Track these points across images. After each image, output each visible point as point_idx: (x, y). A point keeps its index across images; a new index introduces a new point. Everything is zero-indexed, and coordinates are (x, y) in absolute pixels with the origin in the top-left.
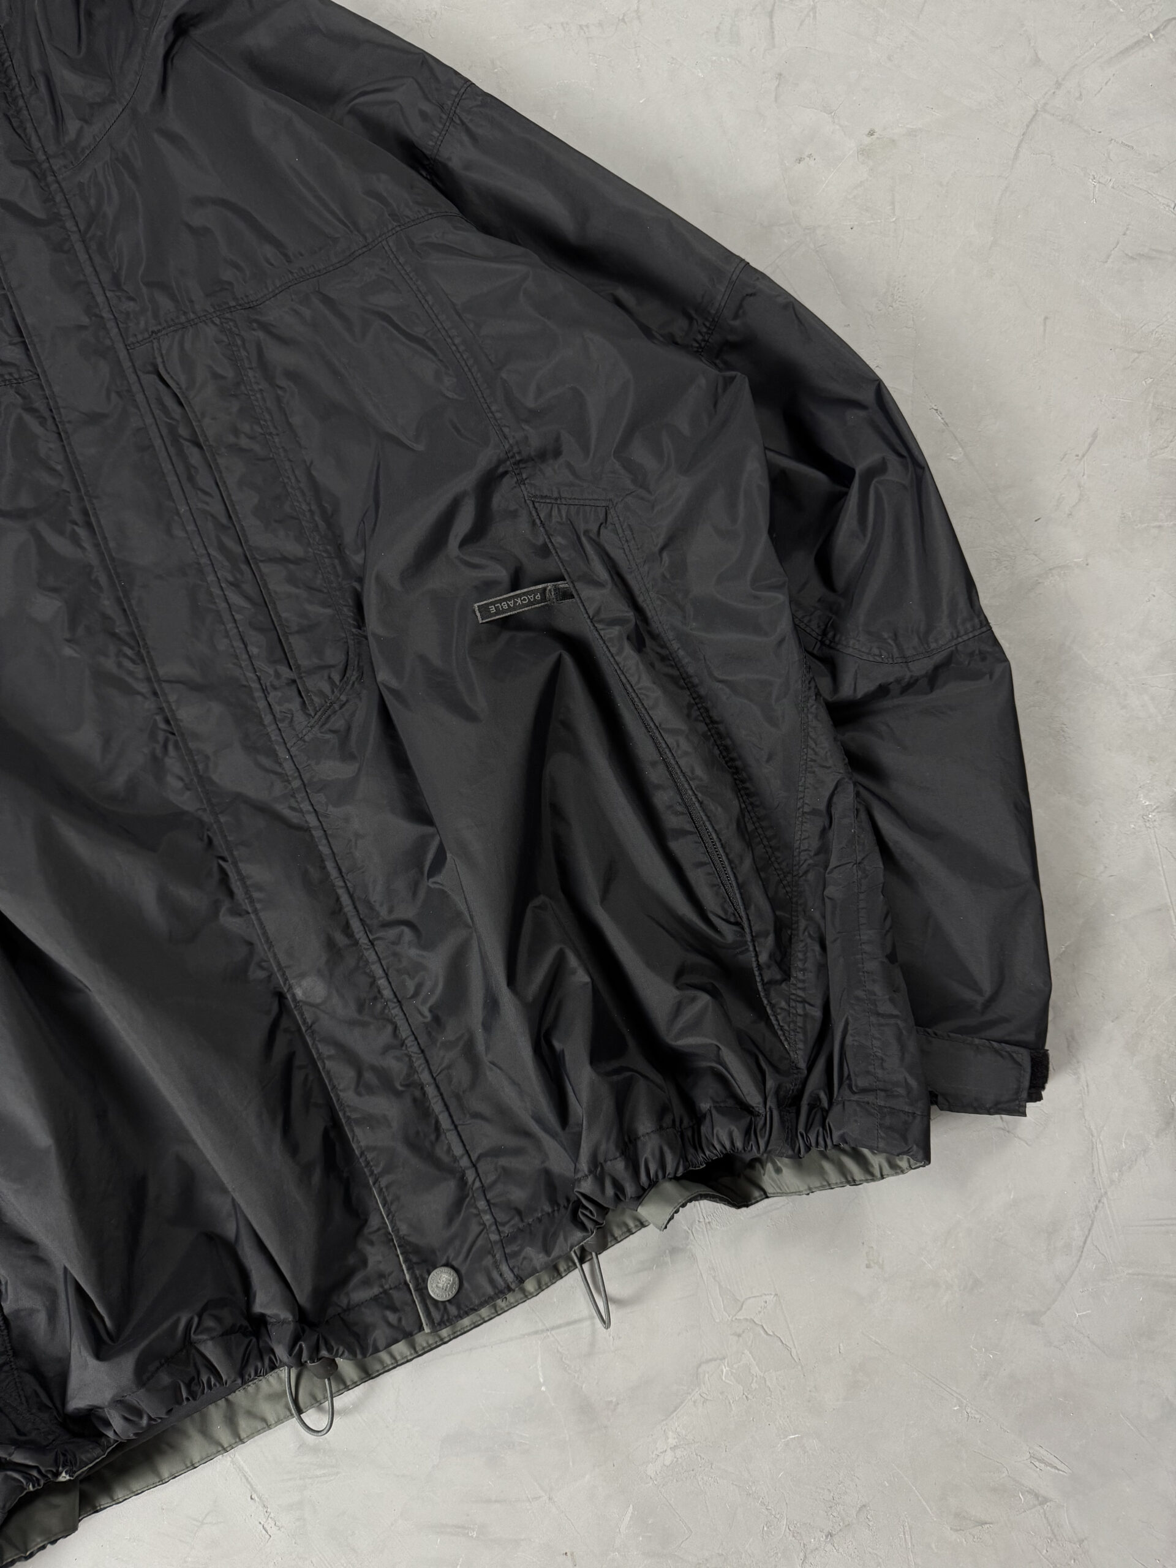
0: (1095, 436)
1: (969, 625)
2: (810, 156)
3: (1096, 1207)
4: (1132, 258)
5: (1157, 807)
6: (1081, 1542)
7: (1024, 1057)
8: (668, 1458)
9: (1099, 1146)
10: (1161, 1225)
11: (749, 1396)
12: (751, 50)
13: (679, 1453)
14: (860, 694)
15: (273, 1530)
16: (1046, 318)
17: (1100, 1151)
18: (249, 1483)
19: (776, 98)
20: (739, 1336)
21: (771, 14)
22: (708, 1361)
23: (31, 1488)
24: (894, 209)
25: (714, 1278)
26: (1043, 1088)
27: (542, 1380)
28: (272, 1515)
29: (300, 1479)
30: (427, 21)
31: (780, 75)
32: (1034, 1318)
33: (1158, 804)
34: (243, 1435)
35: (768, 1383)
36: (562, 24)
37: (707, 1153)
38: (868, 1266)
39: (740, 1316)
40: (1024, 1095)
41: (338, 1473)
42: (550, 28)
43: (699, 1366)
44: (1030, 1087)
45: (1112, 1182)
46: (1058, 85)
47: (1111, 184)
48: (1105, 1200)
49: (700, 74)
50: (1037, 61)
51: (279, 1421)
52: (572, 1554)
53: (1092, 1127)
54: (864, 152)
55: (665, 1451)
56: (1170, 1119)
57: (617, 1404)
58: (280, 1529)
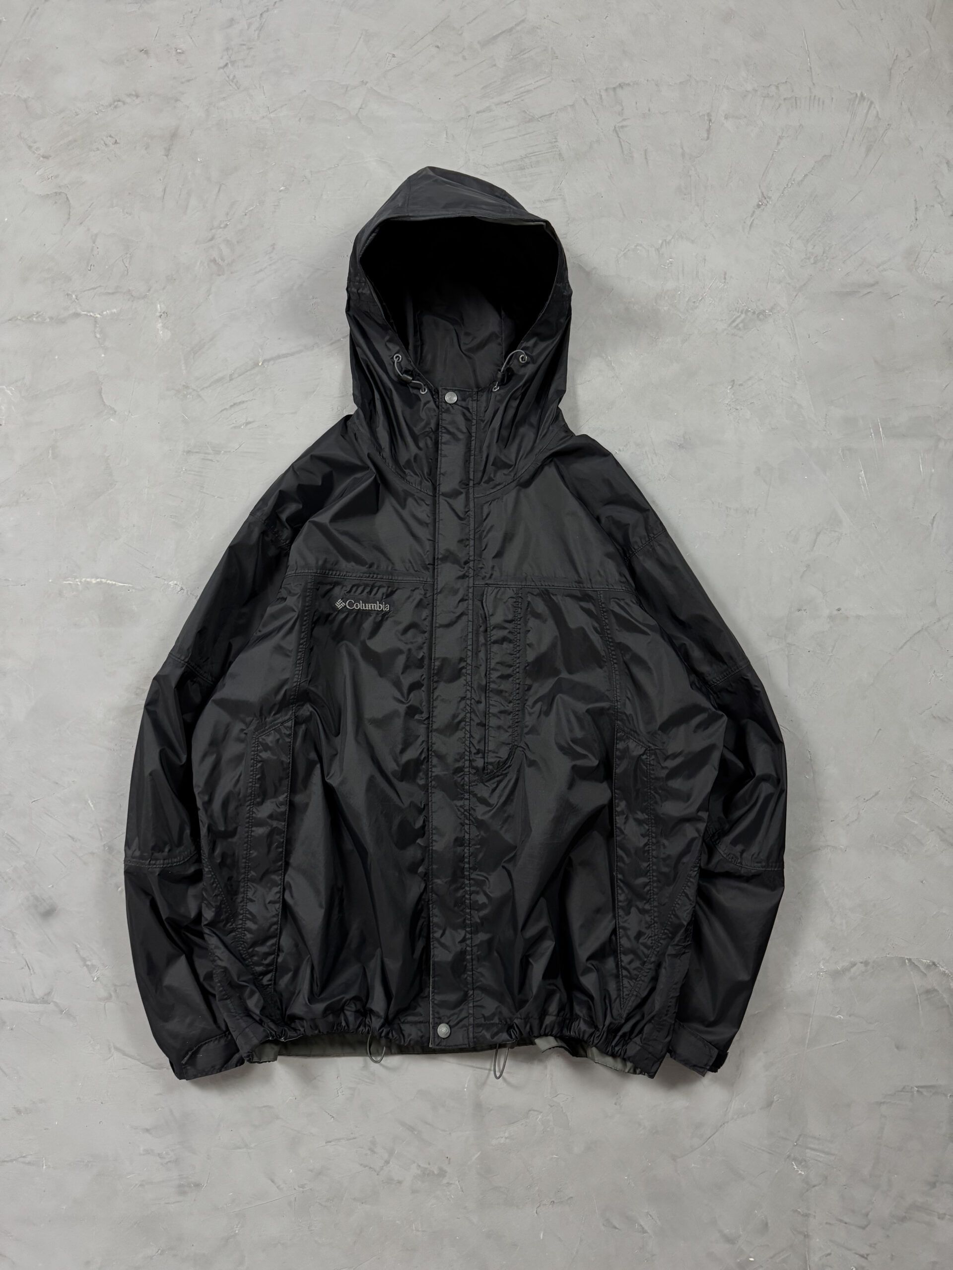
0: (877, 794)
1: (774, 864)
2: (805, 610)
3: (721, 1126)
4: (934, 717)
5: (826, 971)
6: (653, 1255)
7: (715, 1052)
8: (502, 1141)
9: (734, 1101)
11: (545, 1132)
12: (801, 548)
13: (508, 1141)
14: (717, 871)
16: (880, 730)
17: (733, 1104)
19: (802, 577)
20: (551, 1106)
21: (818, 534)
22: (534, 1110)
23: (271, 1039)
24: (833, 650)
25: (551, 1079)
26: (719, 1068)
27: (466, 1086)
31: (809, 566)
32: (674, 1158)
35: (554, 1131)
36: (719, 503)
37: (572, 1033)
38: (615, 1104)
39: (555, 1099)
40: (708, 1067)
41: (374, 1085)
43: (530, 1111)
44: (712, 1065)
45: (733, 1118)
46: (939, 620)
47: (941, 678)
48: (726, 1124)
49: (772, 552)
50: (934, 604)
52: (450, 1159)
53: (735, 1092)
54: (831, 618)
55: (502, 1137)
56: (770, 1104)
57: (492, 1110)
58: (343, 1094)
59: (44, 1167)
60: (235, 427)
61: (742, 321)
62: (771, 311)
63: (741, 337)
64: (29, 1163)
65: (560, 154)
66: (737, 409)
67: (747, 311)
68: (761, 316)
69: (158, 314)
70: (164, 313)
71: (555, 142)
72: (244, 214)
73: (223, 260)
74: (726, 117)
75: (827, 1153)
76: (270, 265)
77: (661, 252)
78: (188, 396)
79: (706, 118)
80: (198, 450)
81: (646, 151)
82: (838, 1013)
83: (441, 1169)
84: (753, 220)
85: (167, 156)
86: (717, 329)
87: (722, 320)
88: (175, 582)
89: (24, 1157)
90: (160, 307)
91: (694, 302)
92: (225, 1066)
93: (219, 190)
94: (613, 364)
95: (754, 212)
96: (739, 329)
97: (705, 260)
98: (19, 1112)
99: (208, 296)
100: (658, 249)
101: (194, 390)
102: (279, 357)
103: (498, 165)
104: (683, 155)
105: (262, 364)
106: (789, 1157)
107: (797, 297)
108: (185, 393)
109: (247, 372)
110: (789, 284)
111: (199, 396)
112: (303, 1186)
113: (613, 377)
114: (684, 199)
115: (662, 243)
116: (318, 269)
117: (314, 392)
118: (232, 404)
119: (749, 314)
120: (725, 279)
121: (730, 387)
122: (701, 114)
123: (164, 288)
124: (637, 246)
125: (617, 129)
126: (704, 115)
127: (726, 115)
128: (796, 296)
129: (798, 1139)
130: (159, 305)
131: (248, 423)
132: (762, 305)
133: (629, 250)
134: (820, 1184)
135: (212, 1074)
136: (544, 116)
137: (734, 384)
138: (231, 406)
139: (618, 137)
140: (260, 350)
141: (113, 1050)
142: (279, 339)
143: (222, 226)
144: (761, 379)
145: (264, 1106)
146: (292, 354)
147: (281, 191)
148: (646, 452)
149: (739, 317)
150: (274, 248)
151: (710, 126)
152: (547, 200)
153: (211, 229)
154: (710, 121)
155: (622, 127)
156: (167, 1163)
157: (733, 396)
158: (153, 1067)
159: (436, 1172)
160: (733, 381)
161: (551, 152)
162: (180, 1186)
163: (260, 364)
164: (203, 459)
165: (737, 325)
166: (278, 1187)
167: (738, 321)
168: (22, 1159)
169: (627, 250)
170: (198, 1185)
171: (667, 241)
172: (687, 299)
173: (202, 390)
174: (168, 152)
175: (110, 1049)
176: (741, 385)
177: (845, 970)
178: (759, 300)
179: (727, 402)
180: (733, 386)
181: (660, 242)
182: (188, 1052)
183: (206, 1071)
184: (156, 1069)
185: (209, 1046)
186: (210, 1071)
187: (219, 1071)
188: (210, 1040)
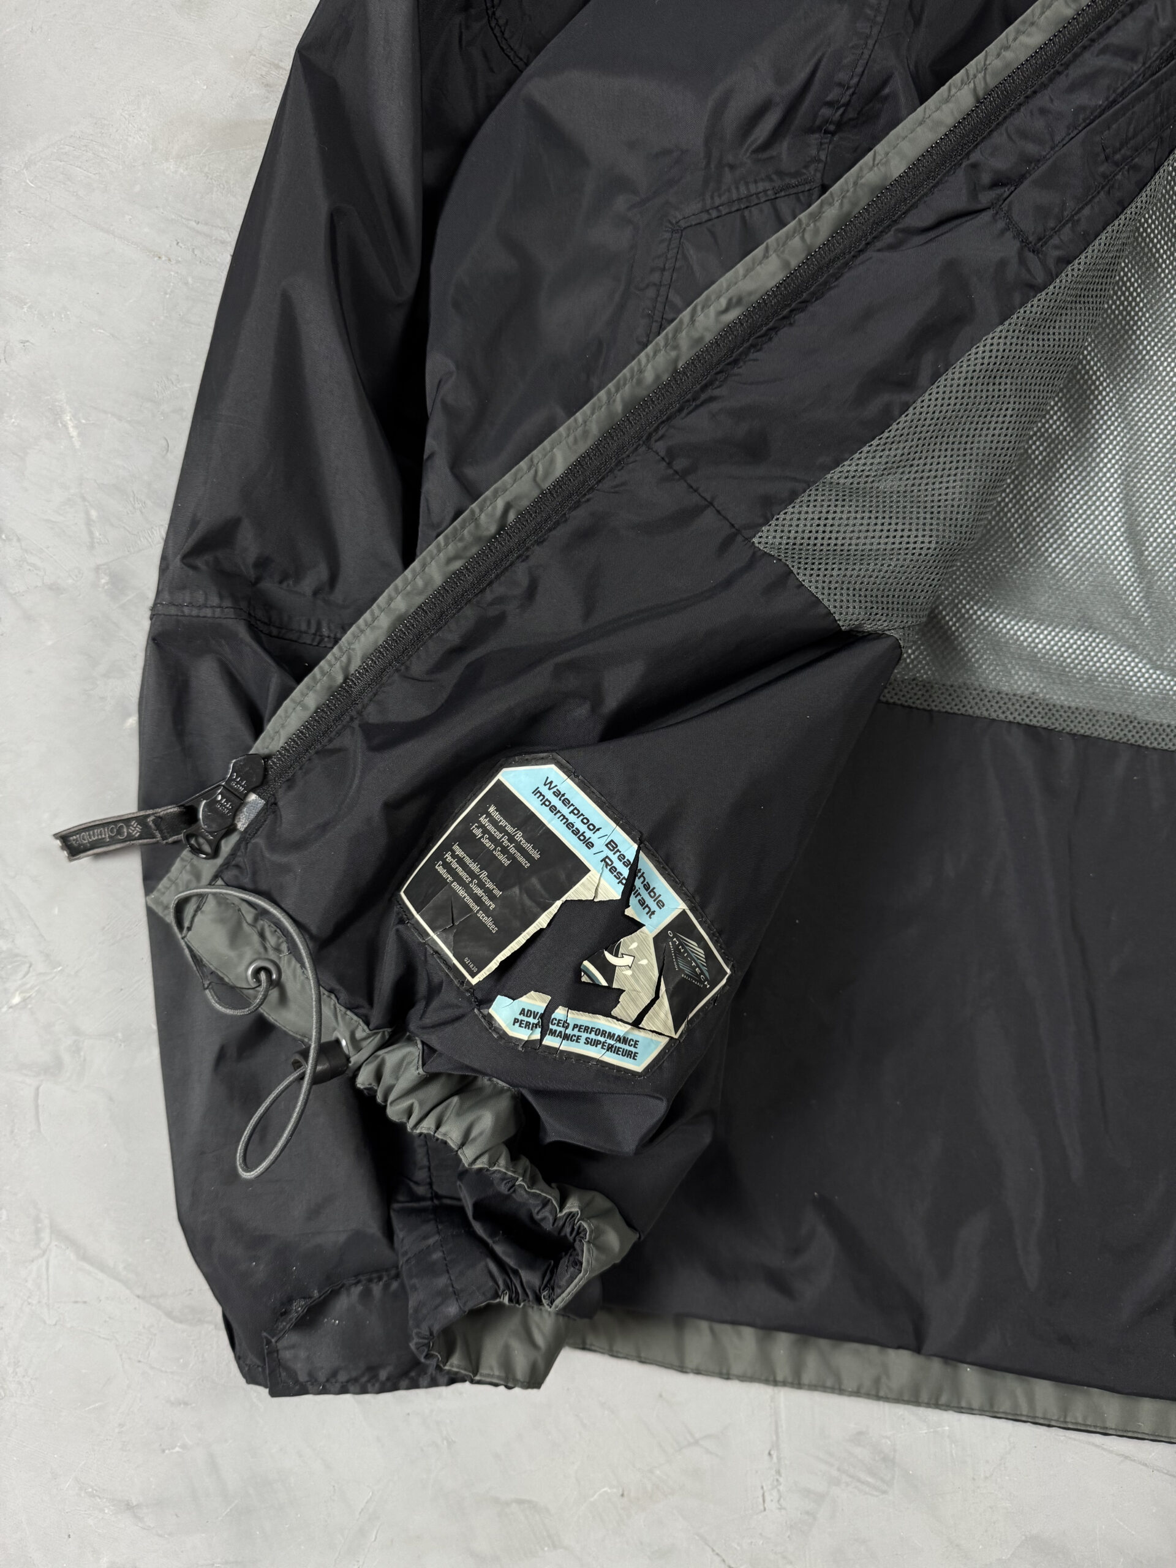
15: (771, 1505)
18: (777, 1433)
28: (781, 1488)
29: (839, 1469)
34: (806, 1379)
41: (884, 1492)
51: (857, 1393)
58: (781, 1508)
92: (413, 1374)
135: (364, 1391)
141: (46, 1235)
145: (520, 1502)
158: (169, 1314)
175: (37, 1232)
182: (290, 1300)
183: (342, 1377)
184: (181, 1322)
185: (366, 1294)
186: (355, 1380)
187: (391, 1385)
188: (375, 1275)
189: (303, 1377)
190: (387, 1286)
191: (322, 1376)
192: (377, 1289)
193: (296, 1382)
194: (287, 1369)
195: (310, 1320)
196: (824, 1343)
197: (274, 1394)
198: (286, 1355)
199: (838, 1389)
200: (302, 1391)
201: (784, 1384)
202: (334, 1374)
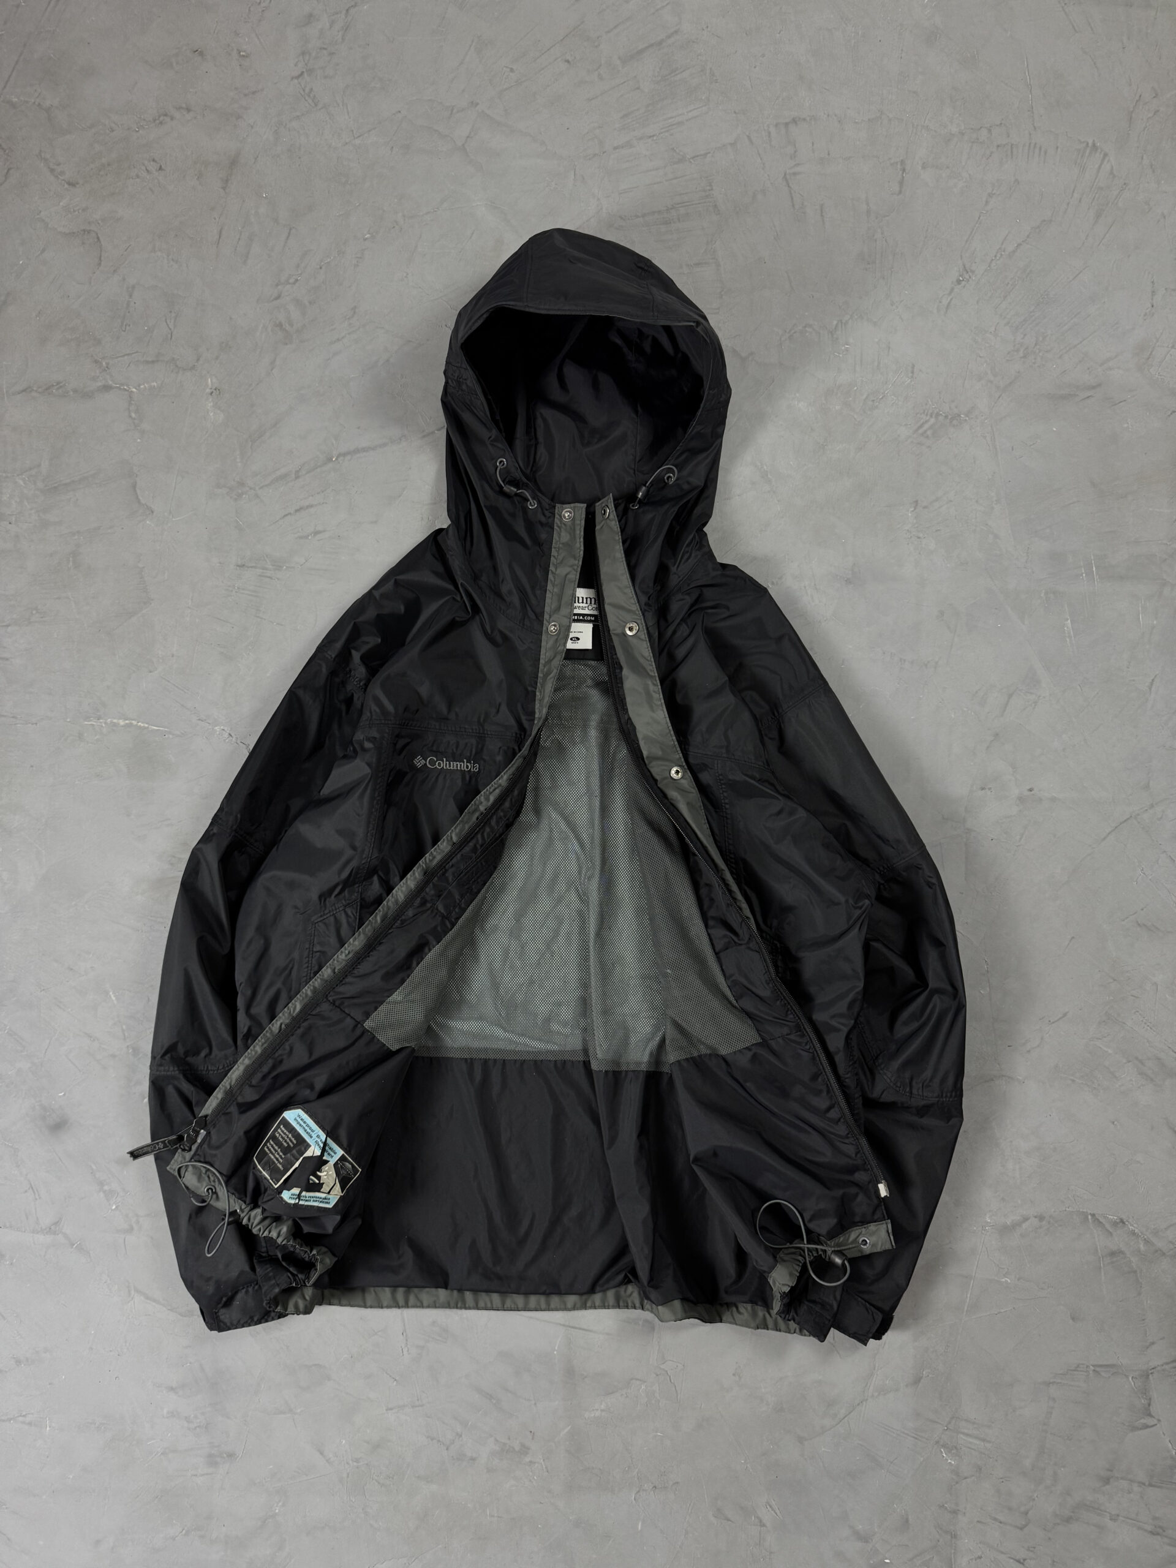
0: (1065, 1015)
2: (990, 789)
3: (859, 1404)
4: (1139, 925)
5: (993, 1225)
6: (771, 1553)
8: (598, 1414)
9: (875, 1376)
10: (885, 1429)
11: (649, 1405)
12: (988, 713)
13: (603, 1414)
15: (406, 1353)
16: (1073, 938)
17: (874, 1379)
19: (988, 747)
20: (657, 1375)
21: (1010, 696)
22: (637, 1379)
24: (1021, 839)
25: (658, 1342)
26: (883, 1335)
27: (556, 1348)
28: (408, 1346)
29: (428, 1336)
30: (820, 622)
31: (997, 735)
32: (801, 1440)
33: (994, 1224)
34: (410, 1304)
35: (660, 1404)
36: (892, 654)
39: (662, 1367)
40: (870, 1334)
41: (446, 1343)
42: (884, 653)
43: (632, 1379)
44: (875, 1332)
45: (873, 1396)
46: (1152, 806)
47: (1150, 877)
48: (864, 1403)
49: (953, 716)
50: (1147, 787)
51: (428, 1307)
52: (534, 1434)
53: (877, 1365)
54: (1021, 799)
55: (597, 1410)
56: (917, 1381)
57: (586, 1377)
58: (409, 1354)
59: (48, 1428)
60: (301, 538)
61: (931, 427)
62: (967, 415)
63: (929, 447)
64: (30, 1424)
65: (716, 206)
66: (919, 538)
67: (938, 415)
68: (955, 422)
69: (208, 391)
70: (215, 389)
71: (709, 190)
72: (319, 267)
73: (291, 325)
74: (924, 167)
75: (984, 1440)
76: (349, 334)
77: (835, 336)
78: (244, 496)
79: (899, 166)
80: (254, 565)
81: (822, 206)
82: (1005, 1276)
83: (523, 1445)
84: (951, 299)
85: (224, 188)
86: (899, 436)
87: (906, 425)
88: (222, 727)
89: (24, 1416)
90: (211, 380)
91: (873, 401)
92: (266, 1317)
93: (289, 234)
94: (769, 476)
95: (952, 289)
96: (927, 437)
97: (889, 348)
98: (18, 1362)
99: (272, 370)
100: (831, 332)
101: (251, 489)
102: (357, 451)
103: (637, 217)
104: (868, 212)
105: (336, 459)
106: (937, 1442)
107: (1001, 398)
108: (240, 491)
109: (317, 468)
110: (991, 382)
111: (257, 496)
112: (357, 1461)
113: (769, 492)
114: (866, 270)
115: (837, 325)
116: (410, 341)
117: (400, 496)
118: (298, 508)
119: (941, 418)
120: (913, 372)
121: (912, 509)
122: (892, 161)
123: (217, 358)
124: (805, 327)
125: (788, 177)
126: (897, 163)
127: (924, 163)
128: (999, 397)
129: (949, 1423)
130: (209, 380)
131: (316, 533)
132: (956, 407)
133: (795, 332)
134: (973, 1476)
135: (250, 1325)
136: (697, 156)
137: (917, 505)
138: (297, 511)
139: (789, 186)
140: (334, 442)
141: (133, 1292)
142: (359, 428)
143: (292, 281)
144: (951, 501)
145: (315, 1365)
146: (374, 449)
147: (365, 240)
148: (805, 587)
149: (927, 422)
150: (355, 313)
151: (903, 177)
152: (698, 264)
153: (277, 285)
154: (904, 170)
155: (795, 174)
156: (196, 1428)
157: (915, 521)
158: (181, 1315)
159: (517, 1448)
160: (916, 502)
161: (705, 202)
162: (210, 1456)
163: (334, 459)
164: (260, 576)
165: (925, 432)
166: (327, 1461)
167: (926, 426)
168: (21, 1419)
169: (793, 331)
170: (231, 1456)
171: (844, 321)
172: (864, 397)
173: (261, 488)
174: (226, 182)
175: (129, 1291)
176: (925, 507)
177: (1015, 1226)
178: (953, 401)
179: (906, 528)
180: (915, 509)
181: (835, 322)
182: (222, 1298)
183: (242, 1322)
184: (185, 1316)
185: (247, 1292)
186: (247, 1322)
187: (259, 1322)
188: (249, 1285)
189: (228, 1324)
190: (254, 1288)
191: (235, 1322)
192: (250, 1289)
193: (227, 1326)
194: (223, 1322)
195: (228, 1303)
196: (416, 1290)
197: (219, 1332)
198: (222, 1317)
199: (422, 1306)
200: (229, 1329)
201: (402, 1307)
202: (239, 1321)
